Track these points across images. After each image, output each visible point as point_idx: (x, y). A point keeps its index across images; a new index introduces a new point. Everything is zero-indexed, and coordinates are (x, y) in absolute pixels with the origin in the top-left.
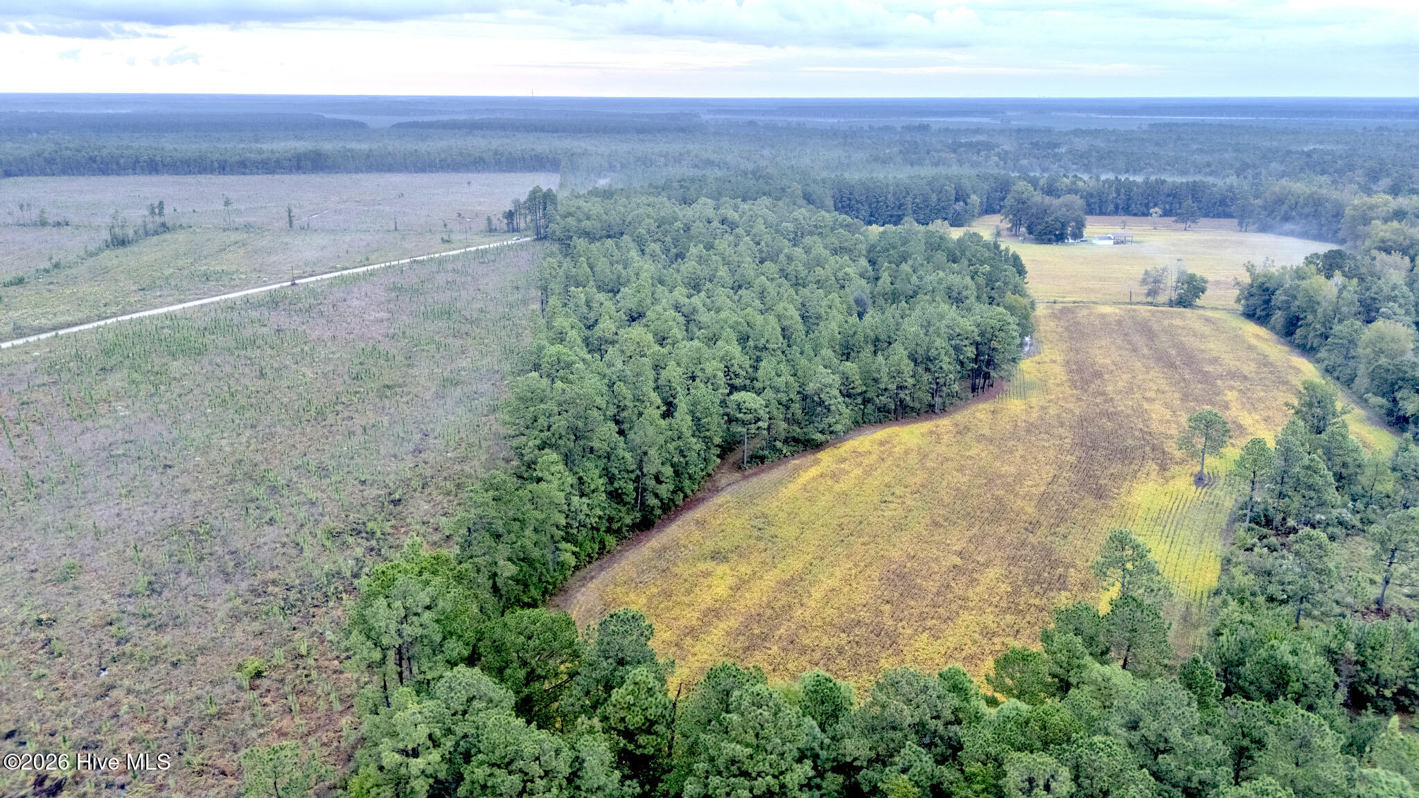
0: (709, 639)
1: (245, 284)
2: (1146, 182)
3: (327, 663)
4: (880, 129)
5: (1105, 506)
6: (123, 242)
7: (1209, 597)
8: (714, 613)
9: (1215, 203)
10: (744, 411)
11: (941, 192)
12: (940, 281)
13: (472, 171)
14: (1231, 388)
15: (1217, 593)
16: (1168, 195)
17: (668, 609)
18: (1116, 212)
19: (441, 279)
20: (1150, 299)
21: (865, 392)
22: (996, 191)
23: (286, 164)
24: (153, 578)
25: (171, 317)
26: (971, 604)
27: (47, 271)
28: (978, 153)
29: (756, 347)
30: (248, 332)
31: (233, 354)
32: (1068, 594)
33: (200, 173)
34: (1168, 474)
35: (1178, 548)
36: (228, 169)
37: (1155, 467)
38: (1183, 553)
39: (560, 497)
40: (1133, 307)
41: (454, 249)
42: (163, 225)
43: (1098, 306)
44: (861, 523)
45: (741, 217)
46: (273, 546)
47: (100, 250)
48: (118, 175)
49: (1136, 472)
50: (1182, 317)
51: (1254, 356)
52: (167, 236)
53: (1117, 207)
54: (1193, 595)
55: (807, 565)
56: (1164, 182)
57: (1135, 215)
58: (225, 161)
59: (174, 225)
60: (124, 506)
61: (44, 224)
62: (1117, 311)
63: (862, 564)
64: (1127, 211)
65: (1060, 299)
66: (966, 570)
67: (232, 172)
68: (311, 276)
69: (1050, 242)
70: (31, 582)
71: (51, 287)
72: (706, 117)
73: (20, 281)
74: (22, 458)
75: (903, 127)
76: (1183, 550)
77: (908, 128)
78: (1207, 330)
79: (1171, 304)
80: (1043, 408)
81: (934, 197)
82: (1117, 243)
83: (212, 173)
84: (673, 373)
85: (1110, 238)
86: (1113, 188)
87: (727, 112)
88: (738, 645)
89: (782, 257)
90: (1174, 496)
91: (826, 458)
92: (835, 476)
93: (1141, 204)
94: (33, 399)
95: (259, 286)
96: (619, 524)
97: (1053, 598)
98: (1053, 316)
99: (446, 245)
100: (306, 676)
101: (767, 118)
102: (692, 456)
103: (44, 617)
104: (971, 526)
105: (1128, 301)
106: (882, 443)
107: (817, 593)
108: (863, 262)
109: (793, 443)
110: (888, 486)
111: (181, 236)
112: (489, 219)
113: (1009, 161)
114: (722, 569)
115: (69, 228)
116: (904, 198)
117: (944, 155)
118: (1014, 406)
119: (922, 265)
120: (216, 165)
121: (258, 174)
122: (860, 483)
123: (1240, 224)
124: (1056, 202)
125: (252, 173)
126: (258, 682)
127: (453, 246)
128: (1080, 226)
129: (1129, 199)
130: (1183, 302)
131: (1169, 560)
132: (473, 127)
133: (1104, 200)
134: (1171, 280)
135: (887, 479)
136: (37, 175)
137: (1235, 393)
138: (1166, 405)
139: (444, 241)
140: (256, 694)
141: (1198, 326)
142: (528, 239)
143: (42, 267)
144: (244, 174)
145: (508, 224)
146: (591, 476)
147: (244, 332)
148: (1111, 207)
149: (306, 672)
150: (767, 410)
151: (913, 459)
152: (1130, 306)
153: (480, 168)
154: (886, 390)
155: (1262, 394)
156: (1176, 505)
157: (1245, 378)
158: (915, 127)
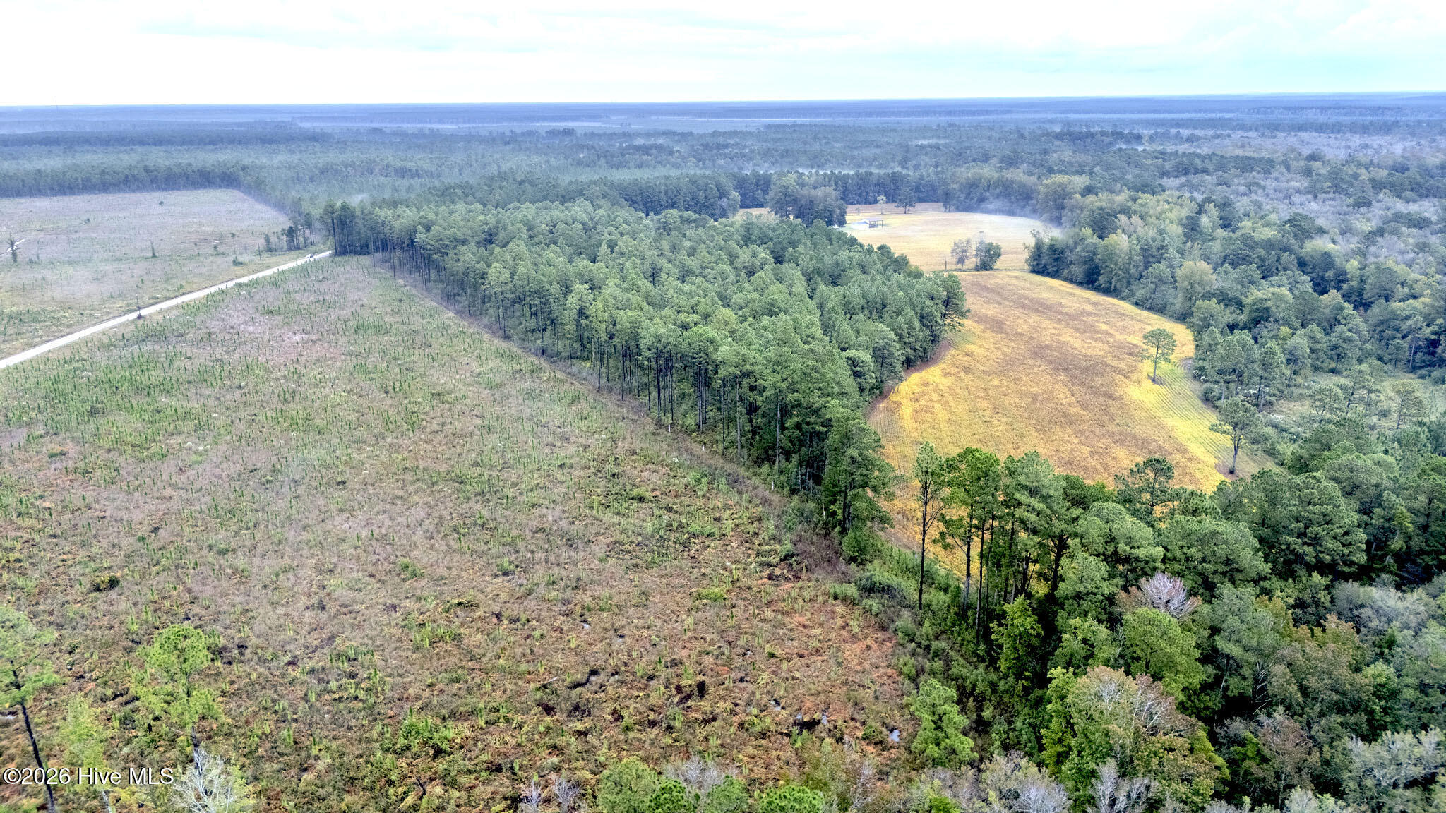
1: (80, 323)
2: (858, 174)
4: (523, 134)
11: (707, 190)
16: (875, 186)
20: (960, 266)
50: (986, 278)
56: (871, 174)
75: (547, 132)
77: (552, 133)
79: (977, 269)
81: (702, 195)
82: (872, 226)
85: (865, 223)
86: (833, 181)
87: (346, 119)
101: (394, 125)
105: (942, 269)
112: (267, 239)
123: (945, 206)
124: (820, 194)
128: (843, 214)
130: (985, 266)
132: (49, 142)
134: (972, 250)
139: (236, 263)
145: (289, 242)
158: (559, 132)
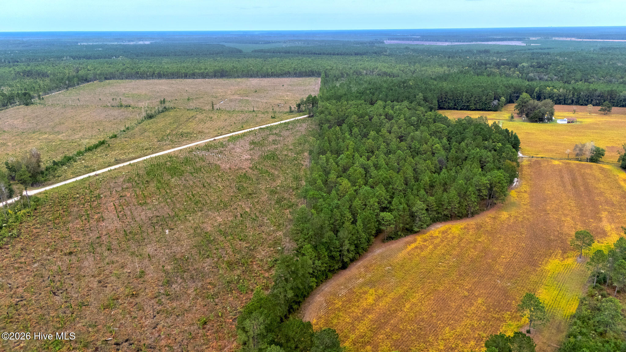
0: (364, 323)
1: (196, 139)
3: (228, 320)
5: (534, 270)
6: (150, 117)
7: (570, 318)
8: (367, 311)
9: (621, 101)
10: (385, 220)
11: (487, 95)
12: (477, 153)
13: (284, 77)
14: (605, 210)
15: (574, 316)
17: (349, 308)
18: (572, 103)
19: (271, 138)
20: (577, 157)
21: (438, 209)
22: (514, 93)
23: (210, 74)
24: (169, 279)
25: (169, 156)
26: (469, 315)
27: (124, 131)
28: (510, 69)
29: (393, 188)
30: (198, 165)
31: (193, 176)
32: (509, 313)
33: (177, 78)
34: (565, 256)
35: (562, 293)
36: (188, 76)
37: (560, 251)
38: (564, 296)
39: (310, 262)
40: (569, 161)
41: (276, 122)
42: (165, 108)
43: (553, 161)
44: (430, 272)
45: (395, 113)
46: (209, 267)
47: (143, 121)
48: (147, 79)
49: (551, 254)
50: (591, 168)
51: (620, 192)
52: (167, 113)
53: (573, 101)
54: (564, 317)
55: (405, 291)
57: (582, 105)
58: (187, 73)
59: (169, 108)
60: (158, 246)
61: (121, 106)
62: (560, 163)
63: (428, 292)
64: (577, 103)
65: (535, 156)
66: (469, 299)
67: (190, 78)
68: (221, 135)
69: (536, 122)
70: (129, 278)
71: (126, 139)
72: (387, 42)
73: (115, 136)
74: (122, 222)
76: (565, 294)
78: (601, 176)
79: (587, 160)
80: (516, 217)
81: (484, 98)
82: (569, 122)
83: (182, 78)
84: (357, 203)
85: (565, 121)
86: (571, 92)
88: (375, 326)
89: (409, 139)
90: (566, 267)
91: (419, 239)
92: (422, 248)
93: (585, 100)
94: (124, 195)
95: (201, 140)
96: (333, 268)
97: (503, 314)
98: (530, 166)
99: (273, 120)
100: (221, 325)
102: (363, 240)
103: (134, 293)
104: (475, 276)
105: (567, 157)
106: (443, 232)
107: (408, 306)
108: (445, 140)
109: (406, 231)
110: (443, 254)
111: (172, 113)
112: (290, 105)
113: (524, 74)
114: (372, 291)
115: (131, 108)
116: (470, 98)
117: (493, 70)
118: (504, 215)
119: (471, 143)
120: (183, 75)
121: (199, 78)
122: (431, 253)
124: (540, 103)
125: (197, 78)
126: (205, 326)
127: (276, 120)
128: (552, 113)
129: (579, 97)
130: (593, 159)
131: (557, 299)
133: (566, 98)
135: (443, 251)
136: (117, 79)
137: (606, 213)
138: (573, 218)
139: (273, 118)
140: (204, 330)
141: (597, 173)
142: (306, 116)
143: (122, 130)
144: (194, 78)
145: (298, 109)
146: (323, 251)
147: (197, 164)
148: (570, 101)
149: (221, 324)
150: (395, 220)
151: (456, 241)
152: (567, 161)
153: (288, 76)
154: (447, 209)
155: (619, 214)
156: (566, 271)
157: (613, 205)
